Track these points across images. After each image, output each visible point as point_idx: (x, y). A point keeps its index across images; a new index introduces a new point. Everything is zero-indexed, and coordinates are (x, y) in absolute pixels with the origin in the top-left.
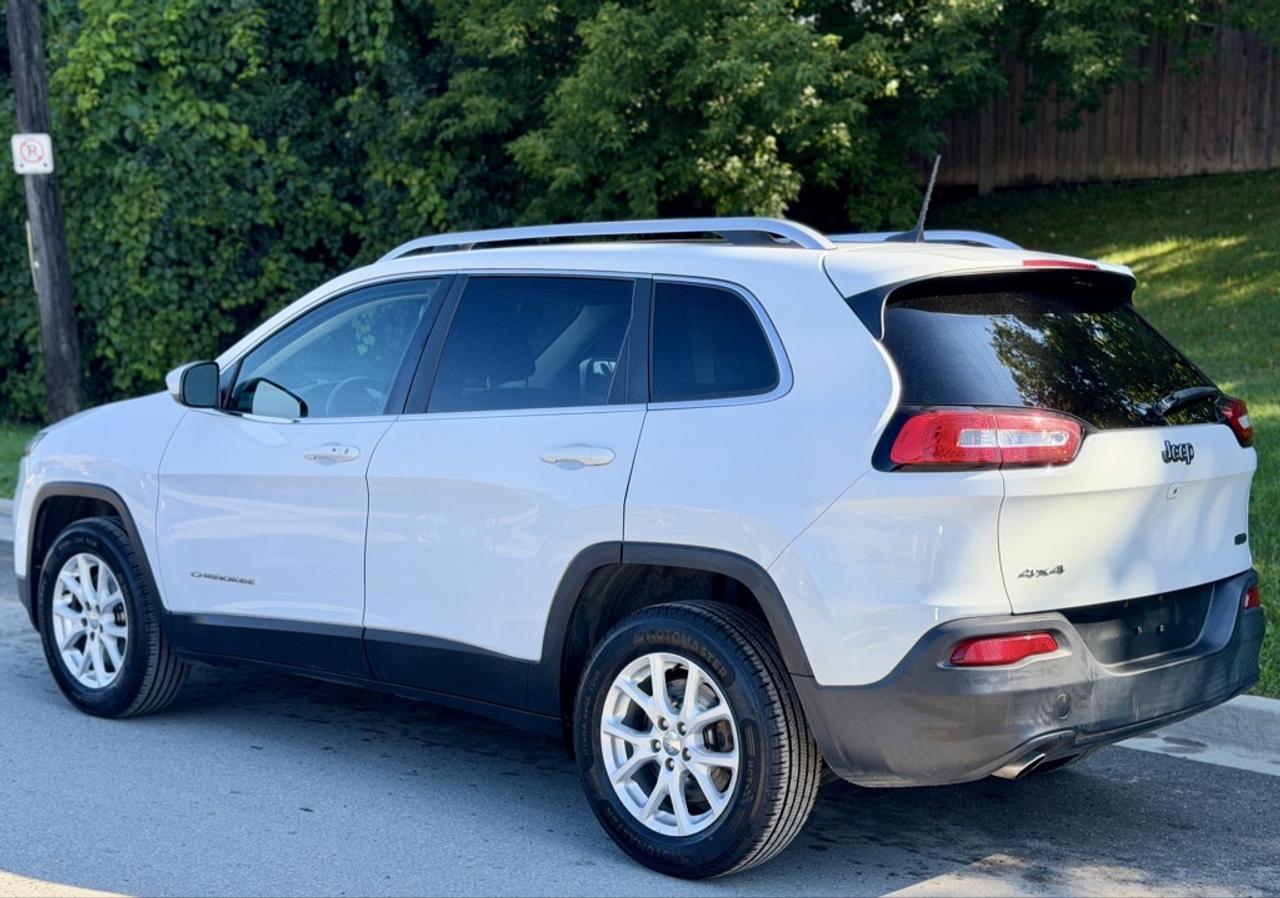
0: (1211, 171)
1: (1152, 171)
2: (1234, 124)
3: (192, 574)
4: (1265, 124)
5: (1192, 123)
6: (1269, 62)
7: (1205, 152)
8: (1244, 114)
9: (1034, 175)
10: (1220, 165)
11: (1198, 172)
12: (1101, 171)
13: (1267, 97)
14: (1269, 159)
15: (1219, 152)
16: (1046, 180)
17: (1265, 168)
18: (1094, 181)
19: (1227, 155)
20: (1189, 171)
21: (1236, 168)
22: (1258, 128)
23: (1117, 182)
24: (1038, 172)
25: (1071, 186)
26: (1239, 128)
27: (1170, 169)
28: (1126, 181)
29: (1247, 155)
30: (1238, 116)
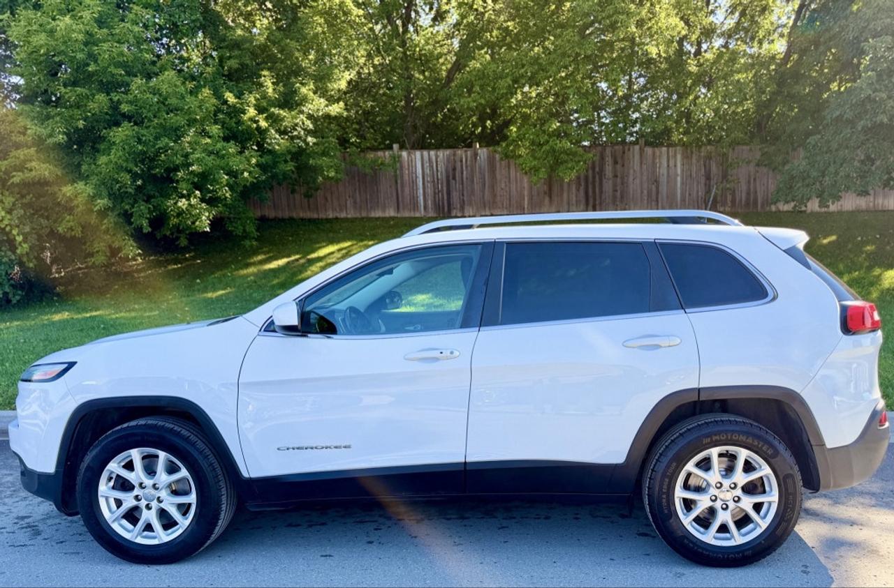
0: (339, 217)
1: (315, 216)
2: (346, 200)
3: (278, 449)
4: (358, 200)
5: (329, 199)
6: (357, 179)
7: (336, 210)
8: (349, 197)
9: (265, 216)
10: (343, 215)
11: (334, 217)
12: (294, 215)
13: (357, 191)
14: (361, 214)
15: (341, 210)
16: (271, 217)
17: (360, 217)
18: (291, 219)
19: (345, 212)
20: (331, 216)
21: (349, 216)
22: (355, 202)
23: (302, 219)
24: (267, 214)
25: (283, 220)
26: (348, 202)
27: (322, 216)
28: (305, 219)
29: (352, 212)
30: (348, 198)
